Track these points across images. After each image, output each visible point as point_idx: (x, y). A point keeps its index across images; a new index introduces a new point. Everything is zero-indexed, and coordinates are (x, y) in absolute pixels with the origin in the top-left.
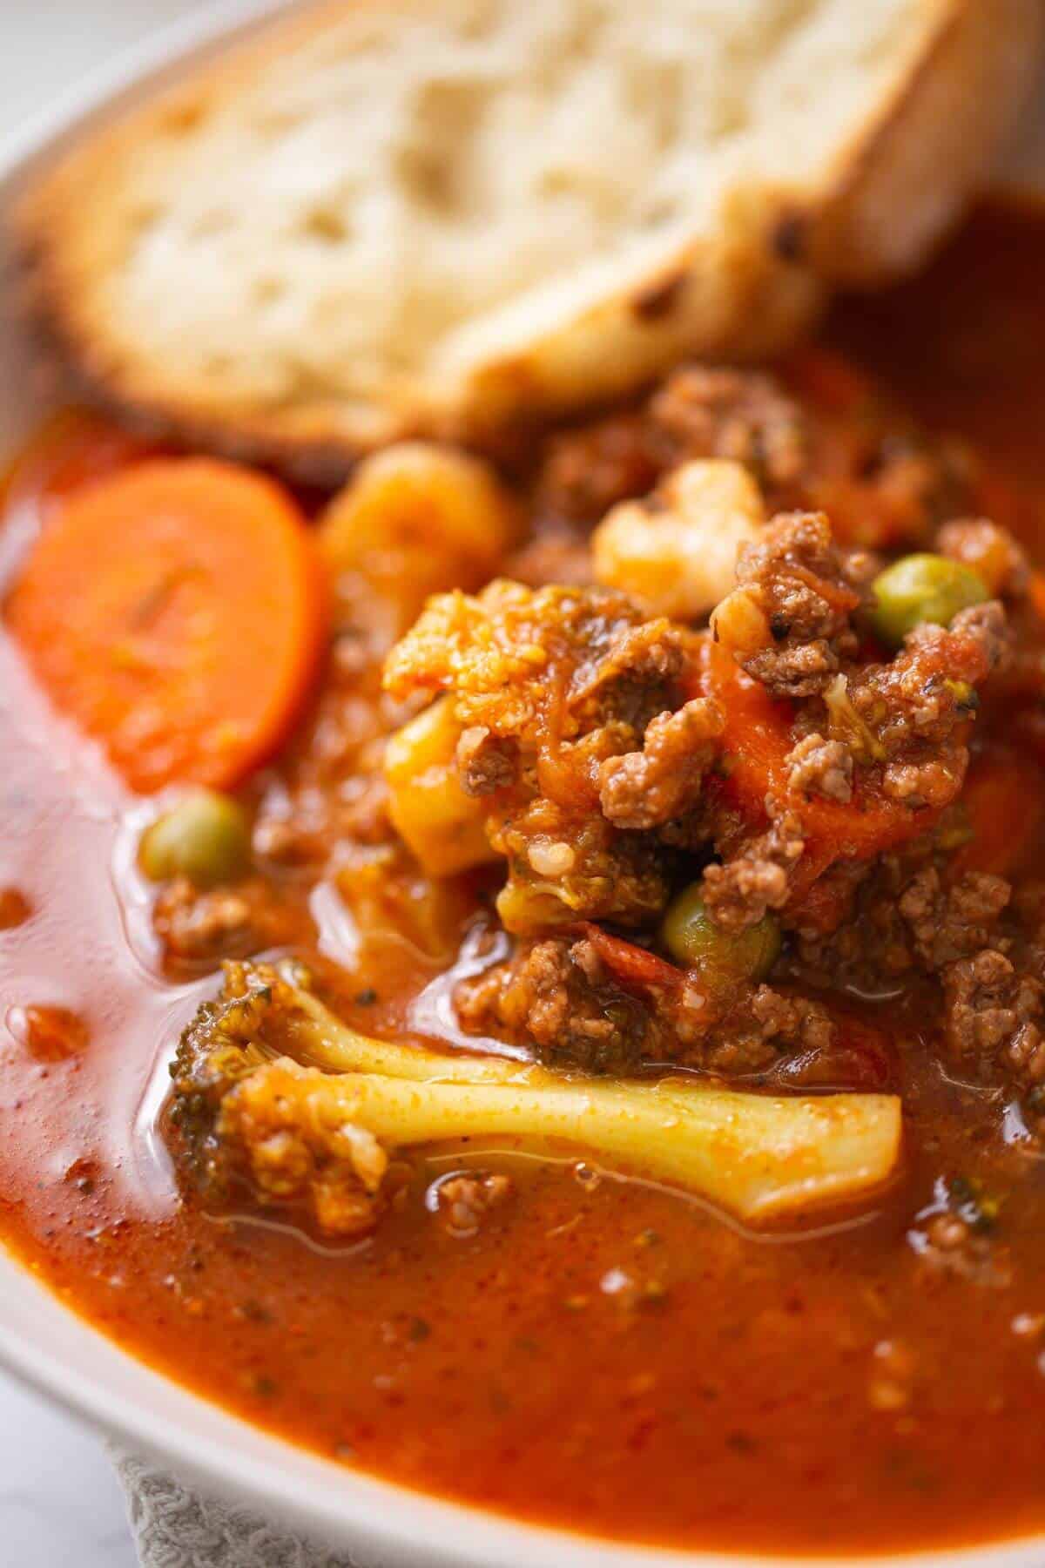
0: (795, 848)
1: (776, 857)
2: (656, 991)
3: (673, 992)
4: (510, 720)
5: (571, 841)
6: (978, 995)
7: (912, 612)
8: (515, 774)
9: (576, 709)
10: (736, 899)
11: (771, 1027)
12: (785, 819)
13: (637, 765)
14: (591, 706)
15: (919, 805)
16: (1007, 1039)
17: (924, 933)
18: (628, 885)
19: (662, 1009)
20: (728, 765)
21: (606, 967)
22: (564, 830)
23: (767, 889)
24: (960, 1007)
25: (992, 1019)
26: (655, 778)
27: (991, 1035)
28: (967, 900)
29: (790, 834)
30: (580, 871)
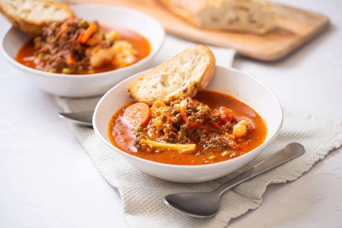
0: (188, 124)
1: (187, 125)
2: (176, 136)
3: (177, 136)
4: (165, 115)
5: (170, 124)
6: (203, 138)
7: (199, 110)
8: (165, 120)
9: (171, 115)
10: (183, 128)
11: (185, 139)
12: (187, 122)
13: (175, 118)
14: (172, 115)
15: (199, 122)
16: (205, 141)
17: (199, 134)
18: (174, 129)
19: (177, 138)
20: (183, 119)
21: (172, 134)
22: (169, 123)
23: (186, 127)
24: (201, 139)
25: (204, 140)
26: (177, 118)
27: (204, 141)
28: (203, 131)
29: (188, 123)
30: (170, 127)
